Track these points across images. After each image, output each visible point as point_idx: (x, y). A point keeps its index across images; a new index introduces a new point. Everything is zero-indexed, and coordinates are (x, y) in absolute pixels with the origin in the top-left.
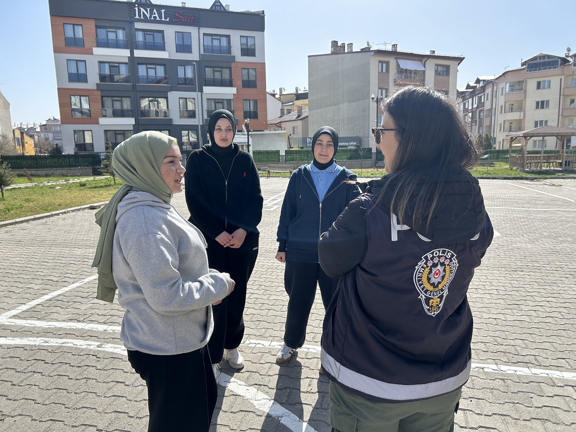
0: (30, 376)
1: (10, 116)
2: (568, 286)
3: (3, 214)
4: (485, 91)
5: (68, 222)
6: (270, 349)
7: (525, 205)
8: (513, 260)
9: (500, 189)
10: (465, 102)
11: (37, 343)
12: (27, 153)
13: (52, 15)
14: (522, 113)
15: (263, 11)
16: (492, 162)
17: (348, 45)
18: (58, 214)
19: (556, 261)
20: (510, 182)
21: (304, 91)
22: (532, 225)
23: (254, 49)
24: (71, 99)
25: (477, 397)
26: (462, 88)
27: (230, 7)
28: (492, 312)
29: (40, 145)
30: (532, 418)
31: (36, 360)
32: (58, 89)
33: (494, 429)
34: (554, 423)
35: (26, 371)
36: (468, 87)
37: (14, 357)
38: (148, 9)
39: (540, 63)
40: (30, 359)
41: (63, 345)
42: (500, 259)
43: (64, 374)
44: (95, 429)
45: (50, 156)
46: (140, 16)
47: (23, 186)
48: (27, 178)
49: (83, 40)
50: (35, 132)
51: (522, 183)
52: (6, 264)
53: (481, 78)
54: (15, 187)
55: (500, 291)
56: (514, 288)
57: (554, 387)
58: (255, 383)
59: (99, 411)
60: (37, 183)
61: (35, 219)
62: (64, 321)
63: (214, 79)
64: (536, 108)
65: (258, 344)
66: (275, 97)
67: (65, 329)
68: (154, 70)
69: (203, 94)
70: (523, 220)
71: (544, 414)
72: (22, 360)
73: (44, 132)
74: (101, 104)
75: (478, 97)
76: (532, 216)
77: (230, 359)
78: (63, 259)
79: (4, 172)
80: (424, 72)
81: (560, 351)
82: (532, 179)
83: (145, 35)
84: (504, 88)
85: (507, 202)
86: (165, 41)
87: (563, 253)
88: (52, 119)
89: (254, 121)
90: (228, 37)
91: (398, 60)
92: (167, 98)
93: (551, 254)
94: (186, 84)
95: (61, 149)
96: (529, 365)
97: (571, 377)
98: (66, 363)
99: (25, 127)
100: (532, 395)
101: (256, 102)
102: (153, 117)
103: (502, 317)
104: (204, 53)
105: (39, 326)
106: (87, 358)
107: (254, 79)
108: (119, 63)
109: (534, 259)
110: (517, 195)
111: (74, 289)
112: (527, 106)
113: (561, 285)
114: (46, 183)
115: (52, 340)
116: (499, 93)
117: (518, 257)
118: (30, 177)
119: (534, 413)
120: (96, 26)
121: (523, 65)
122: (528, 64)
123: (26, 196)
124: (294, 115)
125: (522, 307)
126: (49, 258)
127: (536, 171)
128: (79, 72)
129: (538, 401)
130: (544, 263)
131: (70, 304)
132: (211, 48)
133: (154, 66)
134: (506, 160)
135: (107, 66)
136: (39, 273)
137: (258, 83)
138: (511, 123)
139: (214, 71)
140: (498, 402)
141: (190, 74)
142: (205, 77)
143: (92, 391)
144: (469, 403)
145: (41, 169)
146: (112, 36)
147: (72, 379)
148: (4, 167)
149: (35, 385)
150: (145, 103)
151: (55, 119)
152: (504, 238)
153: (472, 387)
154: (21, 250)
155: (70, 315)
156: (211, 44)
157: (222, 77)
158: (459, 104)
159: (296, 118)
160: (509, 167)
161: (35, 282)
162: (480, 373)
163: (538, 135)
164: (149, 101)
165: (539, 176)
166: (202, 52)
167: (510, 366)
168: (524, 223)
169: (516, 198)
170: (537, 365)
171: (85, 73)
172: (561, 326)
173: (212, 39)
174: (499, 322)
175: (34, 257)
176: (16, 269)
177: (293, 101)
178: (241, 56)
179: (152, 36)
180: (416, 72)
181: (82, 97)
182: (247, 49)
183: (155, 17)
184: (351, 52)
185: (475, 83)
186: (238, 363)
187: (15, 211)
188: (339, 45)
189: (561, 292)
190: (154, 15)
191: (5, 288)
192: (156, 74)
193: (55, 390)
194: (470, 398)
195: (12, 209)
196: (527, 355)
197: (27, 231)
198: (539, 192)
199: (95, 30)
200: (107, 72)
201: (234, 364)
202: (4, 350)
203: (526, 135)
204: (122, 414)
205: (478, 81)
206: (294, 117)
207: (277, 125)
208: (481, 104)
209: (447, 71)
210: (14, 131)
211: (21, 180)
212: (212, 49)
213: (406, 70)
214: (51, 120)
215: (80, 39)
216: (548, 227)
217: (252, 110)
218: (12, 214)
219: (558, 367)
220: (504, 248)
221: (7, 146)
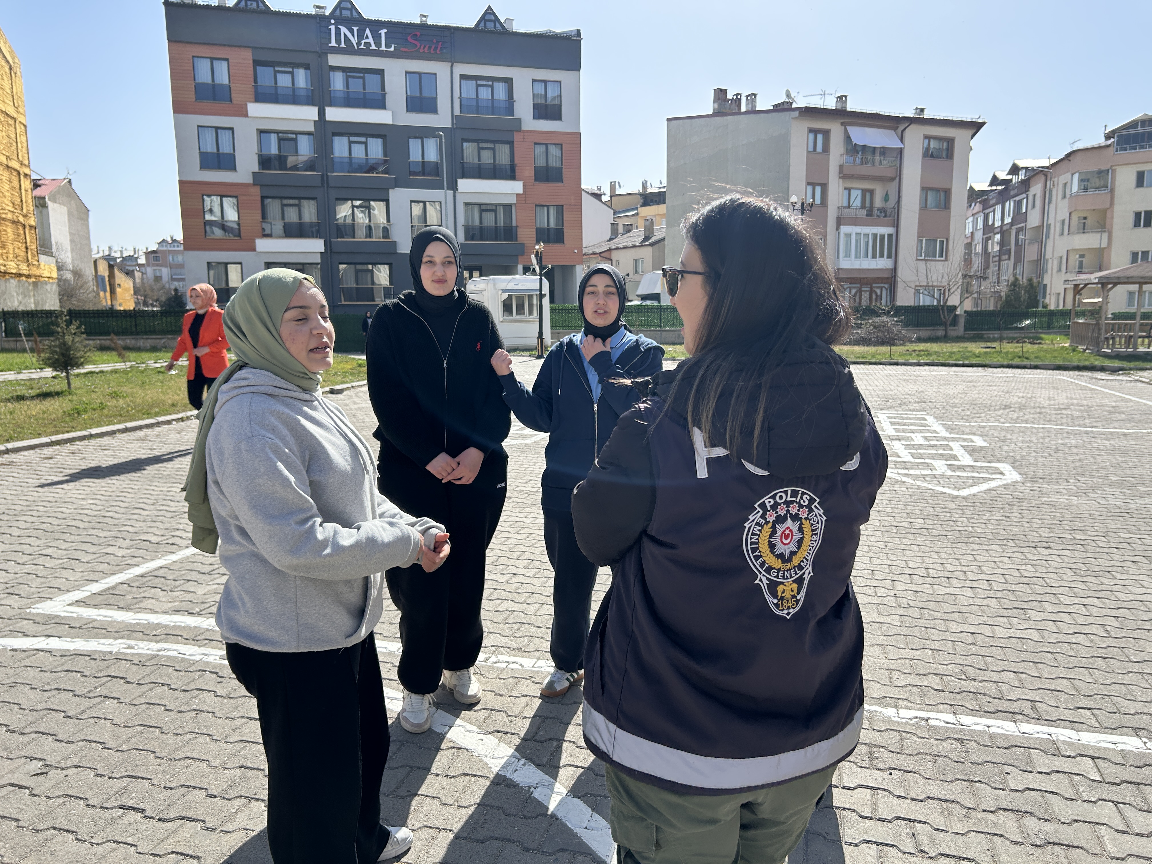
0: (98, 704)
1: (89, 233)
2: (1135, 577)
3: (68, 419)
4: (1028, 191)
5: (186, 437)
6: (532, 672)
7: (1087, 421)
8: (1035, 525)
9: (1042, 388)
10: (986, 211)
11: (115, 650)
12: (120, 305)
13: (170, 40)
14: (1105, 236)
15: (579, 31)
16: (1038, 335)
17: (747, 96)
18: (169, 422)
19: (1121, 530)
20: (1067, 376)
21: (660, 188)
22: (1092, 460)
23: (560, 106)
24: (203, 201)
25: (905, 768)
26: (982, 185)
27: (514, 22)
28: (970, 621)
29: (145, 291)
30: (1000, 809)
31: (110, 676)
32: (181, 183)
33: (923, 823)
34: (1040, 819)
35: (91, 695)
36: (995, 181)
37: (72, 671)
38: (355, 29)
39: (1143, 134)
40: (99, 675)
41: (160, 653)
42: (1010, 523)
43: (158, 702)
44: (205, 794)
45: (161, 312)
46: (338, 41)
47: (107, 367)
48: (114, 353)
49: (230, 88)
50: (135, 266)
51: (1090, 378)
52: (68, 511)
53: (1021, 164)
54: (93, 370)
55: (993, 583)
56: (1023, 579)
57: (1056, 758)
58: (495, 729)
59: (213, 764)
60: (134, 363)
61: (126, 430)
62: (164, 613)
63: (479, 165)
64: (1135, 226)
65: (513, 663)
66: (600, 200)
67: (166, 626)
68: (363, 146)
69: (457, 195)
70: (1075, 450)
71: (1024, 802)
72: (86, 676)
73: (153, 265)
74: (259, 212)
75: (1015, 201)
76: (1096, 442)
77: (455, 686)
78: (172, 504)
79: (73, 341)
80: (901, 151)
81: (1085, 696)
82: (1114, 371)
83: (347, 78)
84: (1068, 186)
85: (1051, 414)
86: (387, 90)
87: (1140, 516)
88: (169, 239)
89: (555, 248)
90: (509, 81)
91: (848, 128)
92: (387, 201)
93: (1114, 518)
94: (424, 174)
95: (184, 299)
96: (1018, 717)
97: (1095, 741)
98: (163, 685)
99: (118, 255)
100: (1008, 769)
101: (560, 210)
102: (361, 236)
103: (987, 631)
104: (461, 112)
105: (119, 620)
106: (200, 676)
107: (558, 165)
108: (297, 133)
109: (1078, 525)
110: (1075, 401)
111: (188, 558)
112: (1115, 221)
113: (1118, 576)
114: (151, 364)
115: (142, 644)
116: (1057, 194)
117: (1047, 522)
118: (122, 352)
119: (1005, 799)
120: (254, 61)
121: (1108, 137)
122: (1118, 136)
123: (112, 387)
124: (637, 236)
125: (1032, 614)
126: (146, 501)
127: (1126, 354)
128: (221, 151)
129: (1017, 780)
130: (1096, 534)
131: (177, 583)
132: (474, 103)
133: (363, 139)
134: (1064, 331)
135: (274, 137)
136: (127, 528)
137: (566, 173)
138: (1082, 256)
139: (480, 149)
140: (942, 778)
141: (432, 155)
142: (463, 160)
143: (205, 731)
144: (885, 777)
145: (145, 337)
146: (284, 81)
147: (170, 710)
148: (73, 332)
149: (105, 719)
150: (343, 211)
151: (174, 241)
152: (1028, 485)
153: (898, 751)
154: (96, 487)
155: (177, 603)
156: (474, 96)
157: (494, 161)
158: (976, 216)
159: (642, 242)
160: (1070, 346)
161: (118, 544)
162: (920, 727)
163: (1130, 280)
164: (353, 207)
165: (1129, 364)
166: (457, 112)
167: (980, 717)
168: (1076, 457)
169: (1072, 407)
170: (1033, 718)
171: (232, 152)
172: (1100, 650)
173: (478, 86)
174: (979, 639)
175: (120, 499)
176: (86, 519)
177: (636, 209)
178: (534, 118)
179: (361, 80)
180: (884, 151)
181: (224, 199)
182: (546, 105)
183: (368, 44)
184: (753, 111)
185: (1008, 174)
186: (470, 693)
187: (89, 414)
188: (730, 96)
189: (1115, 588)
190: (367, 41)
191: (64, 552)
192: (367, 155)
193: (139, 728)
194: (890, 768)
195: (86, 411)
196: (1019, 699)
197: (111, 452)
198: (1120, 397)
199: (252, 69)
200: (274, 150)
201: (462, 695)
202: (55, 658)
203: (1104, 281)
204: (253, 771)
205: (1015, 170)
206: (638, 240)
207: (602, 255)
208: (1020, 217)
209: (947, 149)
210: (95, 262)
211: (105, 357)
212: (477, 106)
213: (864, 146)
214: (167, 242)
215: (222, 86)
216: (1123, 465)
217: (552, 225)
218: (84, 419)
219: (1072, 723)
220: (1024, 504)
221: (82, 291)
